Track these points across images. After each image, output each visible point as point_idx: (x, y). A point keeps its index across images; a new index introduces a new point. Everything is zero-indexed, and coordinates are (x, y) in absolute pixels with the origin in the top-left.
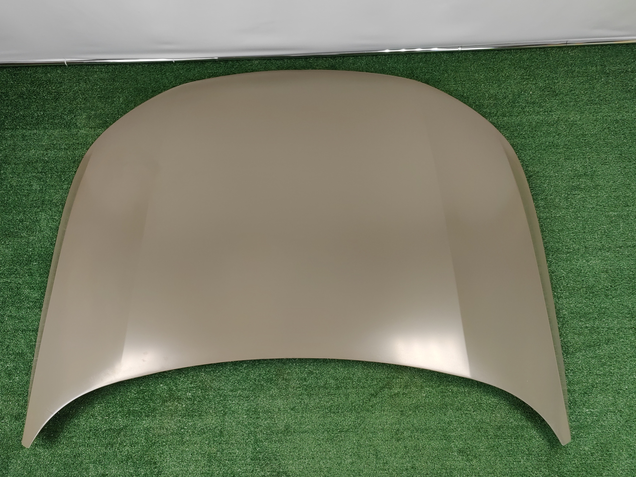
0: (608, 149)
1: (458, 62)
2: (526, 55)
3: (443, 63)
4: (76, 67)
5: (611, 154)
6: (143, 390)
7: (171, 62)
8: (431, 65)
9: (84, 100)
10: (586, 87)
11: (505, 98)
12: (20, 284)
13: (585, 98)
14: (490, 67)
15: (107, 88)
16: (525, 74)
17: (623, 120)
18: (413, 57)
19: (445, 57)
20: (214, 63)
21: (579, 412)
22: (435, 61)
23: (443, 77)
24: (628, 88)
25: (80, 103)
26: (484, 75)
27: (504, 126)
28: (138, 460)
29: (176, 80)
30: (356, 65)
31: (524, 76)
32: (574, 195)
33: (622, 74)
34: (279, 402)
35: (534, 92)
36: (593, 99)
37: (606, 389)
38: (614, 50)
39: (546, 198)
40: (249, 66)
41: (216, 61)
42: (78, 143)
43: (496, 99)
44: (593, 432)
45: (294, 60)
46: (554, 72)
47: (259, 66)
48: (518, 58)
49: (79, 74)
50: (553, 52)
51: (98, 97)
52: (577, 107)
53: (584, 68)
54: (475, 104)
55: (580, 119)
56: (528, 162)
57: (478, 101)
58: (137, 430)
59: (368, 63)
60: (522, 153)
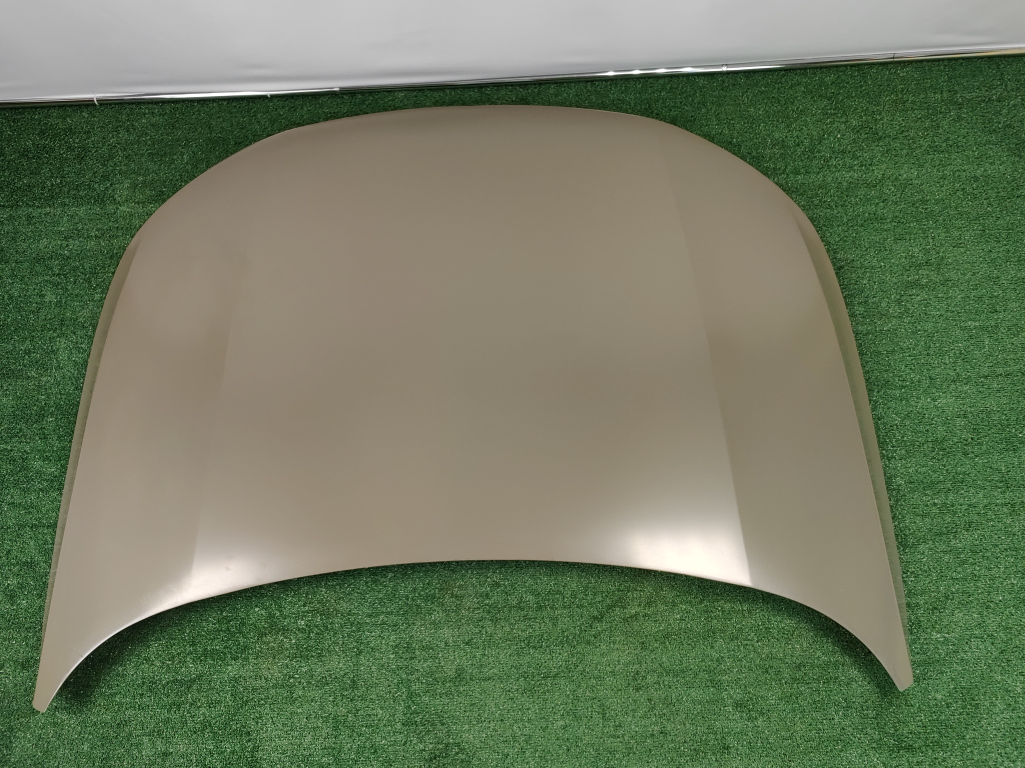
0: (963, 222)
1: (722, 89)
2: (830, 77)
3: (698, 92)
4: (113, 108)
5: (968, 231)
6: (227, 616)
7: (264, 97)
8: (680, 94)
9: (126, 158)
10: (926, 126)
11: (798, 145)
12: (27, 453)
13: (925, 144)
14: (773, 97)
15: (163, 139)
16: (829, 108)
17: (986, 177)
18: (650, 83)
19: (701, 82)
20: (333, 97)
21: (925, 639)
22: (685, 89)
23: (699, 114)
24: (993, 125)
25: (119, 164)
26: (764, 110)
27: (796, 188)
28: (220, 730)
29: (273, 124)
30: (560, 97)
31: (828, 110)
32: (910, 295)
33: (983, 105)
34: (446, 633)
35: (844, 135)
36: (937, 143)
37: (968, 601)
38: (969, 66)
39: (866, 302)
40: (390, 100)
41: (336, 95)
42: (118, 228)
43: (783, 147)
44: (949, 670)
45: (461, 91)
46: (874, 103)
47: (405, 101)
48: (817, 81)
49: (117, 117)
50: (873, 72)
51: (148, 154)
52: (912, 157)
53: (922, 96)
54: (749, 155)
55: (918, 177)
56: (837, 245)
57: (755, 150)
58: (219, 681)
59: (579, 94)
60: (826, 232)
